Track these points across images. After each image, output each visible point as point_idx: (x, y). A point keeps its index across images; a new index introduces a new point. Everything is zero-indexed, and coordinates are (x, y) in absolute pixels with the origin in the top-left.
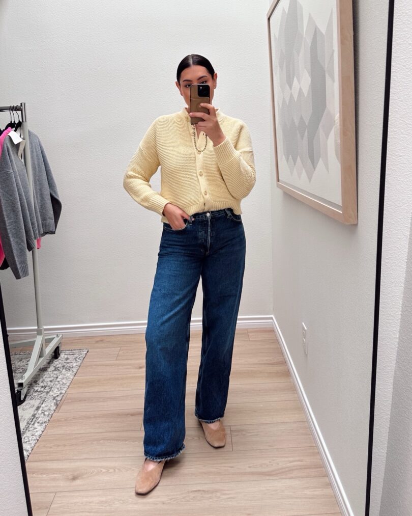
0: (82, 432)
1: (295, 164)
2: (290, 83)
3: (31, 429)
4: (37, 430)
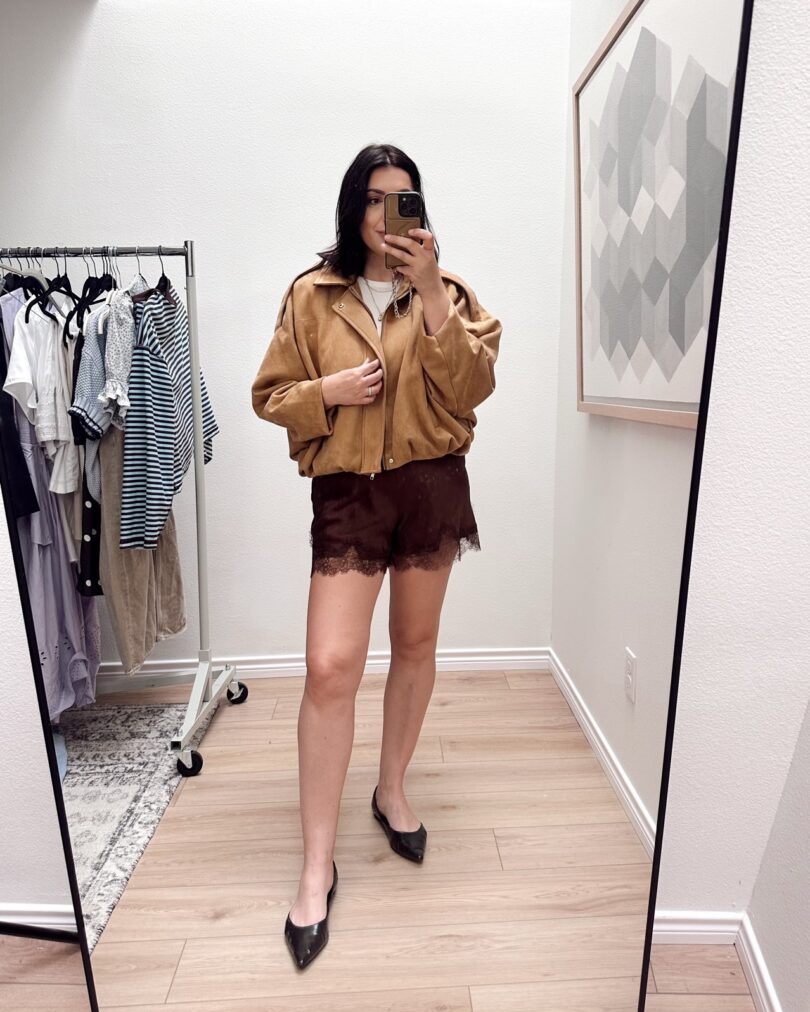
0: (224, 838)
1: (629, 356)
2: (627, 203)
3: (127, 834)
4: (139, 835)
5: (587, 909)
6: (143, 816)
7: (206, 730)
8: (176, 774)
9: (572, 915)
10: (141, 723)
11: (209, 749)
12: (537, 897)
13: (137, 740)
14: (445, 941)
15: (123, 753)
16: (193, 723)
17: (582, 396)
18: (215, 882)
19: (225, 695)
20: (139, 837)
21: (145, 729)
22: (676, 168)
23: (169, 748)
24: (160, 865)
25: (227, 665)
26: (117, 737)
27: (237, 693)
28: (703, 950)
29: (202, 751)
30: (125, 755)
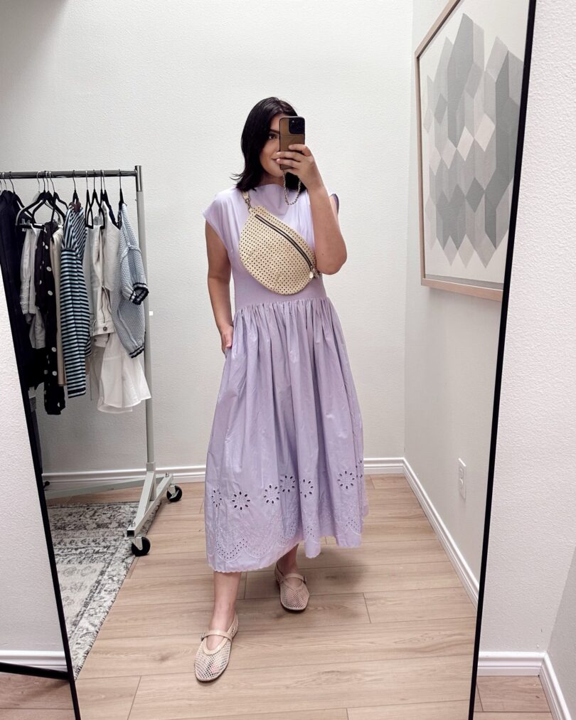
0: (166, 601)
1: (458, 248)
2: (455, 138)
3: (96, 599)
4: (105, 599)
5: (433, 650)
6: (106, 586)
7: (152, 522)
8: (131, 555)
9: (421, 656)
10: (104, 517)
11: (154, 535)
12: (395, 642)
13: (102, 530)
14: (329, 676)
15: (92, 539)
16: (143, 516)
17: (425, 274)
18: (161, 634)
19: (165, 495)
20: (105, 601)
21: (107, 521)
22: (488, 115)
23: (126, 535)
24: (121, 622)
25: (167, 473)
26: (87, 527)
27: (174, 494)
28: (516, 680)
29: (150, 537)
30: (93, 541)
